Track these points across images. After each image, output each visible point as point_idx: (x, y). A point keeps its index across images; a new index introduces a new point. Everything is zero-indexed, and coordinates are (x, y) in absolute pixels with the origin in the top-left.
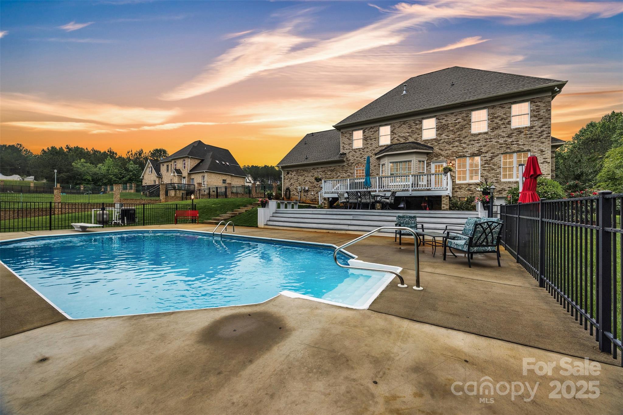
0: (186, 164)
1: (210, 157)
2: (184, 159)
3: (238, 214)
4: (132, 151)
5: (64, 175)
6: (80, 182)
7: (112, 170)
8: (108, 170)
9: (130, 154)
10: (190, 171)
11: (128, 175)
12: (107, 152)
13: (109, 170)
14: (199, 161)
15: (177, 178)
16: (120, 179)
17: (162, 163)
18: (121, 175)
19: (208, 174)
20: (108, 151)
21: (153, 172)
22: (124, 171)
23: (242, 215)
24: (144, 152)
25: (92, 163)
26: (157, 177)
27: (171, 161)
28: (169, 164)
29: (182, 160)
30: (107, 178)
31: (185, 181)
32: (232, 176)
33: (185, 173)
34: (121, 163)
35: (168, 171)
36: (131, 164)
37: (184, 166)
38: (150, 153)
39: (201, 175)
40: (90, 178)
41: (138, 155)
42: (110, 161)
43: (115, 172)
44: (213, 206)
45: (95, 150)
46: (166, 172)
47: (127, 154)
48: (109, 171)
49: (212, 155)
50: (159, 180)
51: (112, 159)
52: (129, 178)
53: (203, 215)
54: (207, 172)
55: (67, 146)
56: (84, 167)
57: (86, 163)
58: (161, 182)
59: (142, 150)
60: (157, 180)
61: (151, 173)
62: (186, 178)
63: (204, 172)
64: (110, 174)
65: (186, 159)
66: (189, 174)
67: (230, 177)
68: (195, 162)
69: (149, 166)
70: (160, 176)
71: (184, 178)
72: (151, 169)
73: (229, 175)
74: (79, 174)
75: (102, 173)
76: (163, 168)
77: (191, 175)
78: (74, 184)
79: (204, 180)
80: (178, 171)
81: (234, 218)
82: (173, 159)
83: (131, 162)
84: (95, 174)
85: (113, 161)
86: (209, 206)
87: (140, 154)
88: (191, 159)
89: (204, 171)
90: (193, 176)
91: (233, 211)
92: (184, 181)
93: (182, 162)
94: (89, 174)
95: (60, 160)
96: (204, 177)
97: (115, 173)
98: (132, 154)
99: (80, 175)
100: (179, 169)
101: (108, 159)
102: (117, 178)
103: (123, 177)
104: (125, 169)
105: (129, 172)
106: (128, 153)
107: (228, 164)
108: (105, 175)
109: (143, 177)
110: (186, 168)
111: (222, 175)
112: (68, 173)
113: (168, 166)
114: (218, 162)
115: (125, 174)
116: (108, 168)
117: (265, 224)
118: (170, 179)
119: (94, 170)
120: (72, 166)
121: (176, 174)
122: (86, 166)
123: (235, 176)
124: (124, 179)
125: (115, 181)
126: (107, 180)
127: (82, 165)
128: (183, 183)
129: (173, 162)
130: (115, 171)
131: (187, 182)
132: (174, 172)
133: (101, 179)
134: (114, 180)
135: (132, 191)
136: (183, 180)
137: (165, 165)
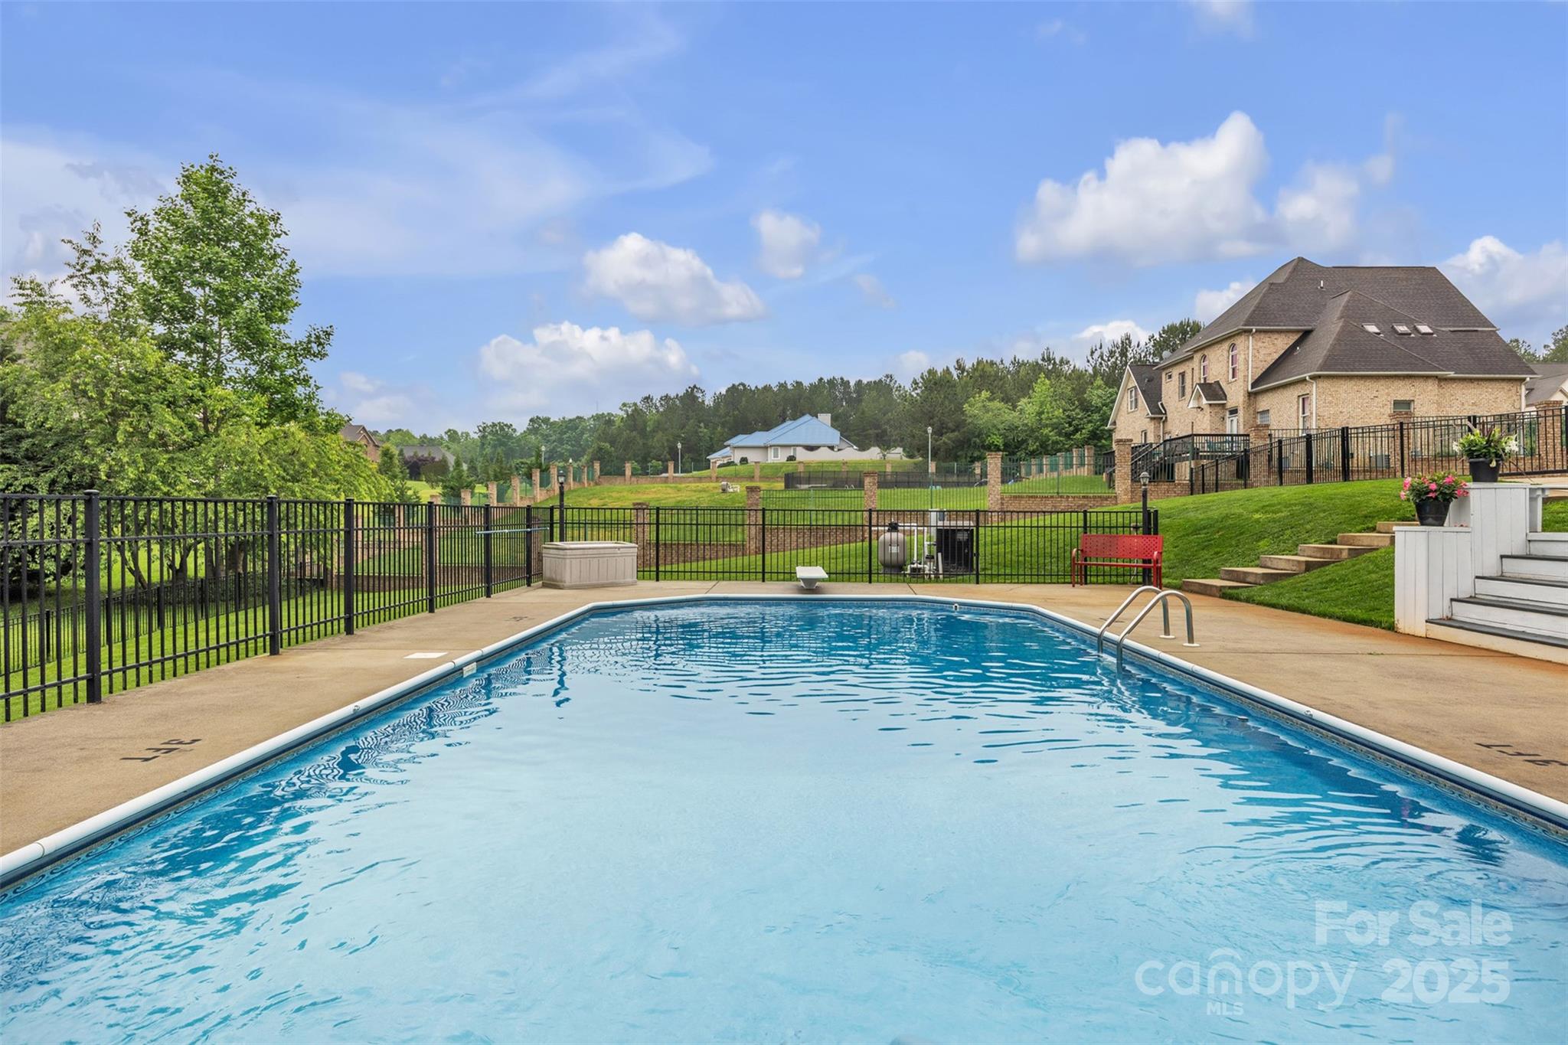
0: (1241, 358)
1: (1338, 314)
2: (1231, 341)
3: (1345, 554)
4: (1101, 348)
5: (949, 439)
6: (979, 453)
7: (1048, 413)
8: (1040, 414)
9: (1096, 355)
10: (1253, 385)
11: (1090, 422)
12: (1040, 362)
13: (1043, 413)
14: (1295, 337)
15: (1208, 417)
16: (1068, 436)
17: (1164, 368)
18: (1070, 426)
19: (1325, 384)
20: (1043, 359)
21: (1139, 401)
22: (1077, 410)
23: (1370, 560)
24: (1134, 343)
25: (1006, 400)
26: (1152, 419)
27: (1190, 358)
28: (1185, 368)
29: (1226, 345)
30: (1037, 438)
31: (1235, 423)
32: (1441, 380)
33: (1236, 395)
34: (1073, 389)
35: (1183, 395)
36: (1099, 387)
37: (1234, 369)
38: (1152, 343)
39: (1294, 393)
40: (999, 441)
41: (1117, 355)
42: (1044, 387)
43: (1057, 418)
44: (1257, 516)
45: (1018, 363)
46: (1176, 397)
47: (1090, 358)
48: (1043, 416)
49: (1346, 307)
50: (1157, 428)
51: (1049, 379)
52: (1093, 431)
53: (1202, 553)
54: (1319, 377)
55: (957, 362)
56: (987, 411)
57: (990, 400)
58: (1164, 434)
59: (1128, 338)
60: (1150, 427)
61: (1136, 407)
62: (1241, 413)
63: (1304, 380)
64: (1046, 426)
65: (1240, 341)
66: (1250, 394)
67: (1431, 387)
68: (1271, 348)
69: (1130, 386)
70: (1158, 414)
71: (1234, 412)
72: (1136, 395)
73: (1428, 377)
74: (977, 433)
75: (1026, 425)
76: (1169, 388)
77: (1260, 398)
78: (968, 459)
79: (1307, 414)
80: (1213, 391)
81: (1316, 572)
82: (1196, 351)
83: (1099, 382)
84: (1012, 428)
85: (1052, 386)
86: (1240, 515)
87: (1123, 354)
88: (1257, 337)
89: (1307, 376)
90: (1264, 403)
91: (1335, 542)
92: (1234, 426)
93: (1225, 353)
94: (999, 430)
95: (940, 400)
96: (1304, 399)
97: (1054, 420)
98: (1101, 356)
99: (978, 436)
100: (1218, 383)
101: (1039, 381)
102: (1060, 434)
103: (1076, 430)
104: (1081, 404)
105: (1092, 412)
106: (1092, 353)
107: (1424, 329)
108: (1033, 431)
109: (1114, 423)
110: (1240, 375)
111: (1389, 382)
112: (956, 433)
113: (1183, 375)
114: (1372, 329)
115: (1081, 419)
116: (1041, 407)
117: (1434, 616)
118: (1188, 421)
119: (1010, 417)
120: (963, 413)
121: (1204, 401)
122: (992, 410)
123: (1464, 379)
124: (1078, 436)
125: (1057, 442)
126: (1037, 444)
127: (984, 406)
128: (1228, 432)
129: (1197, 357)
130: (1056, 413)
131: (1241, 427)
132: (1200, 396)
133: (1024, 441)
134: (1053, 442)
135: (1085, 472)
136: (1228, 421)
137: (1176, 372)
